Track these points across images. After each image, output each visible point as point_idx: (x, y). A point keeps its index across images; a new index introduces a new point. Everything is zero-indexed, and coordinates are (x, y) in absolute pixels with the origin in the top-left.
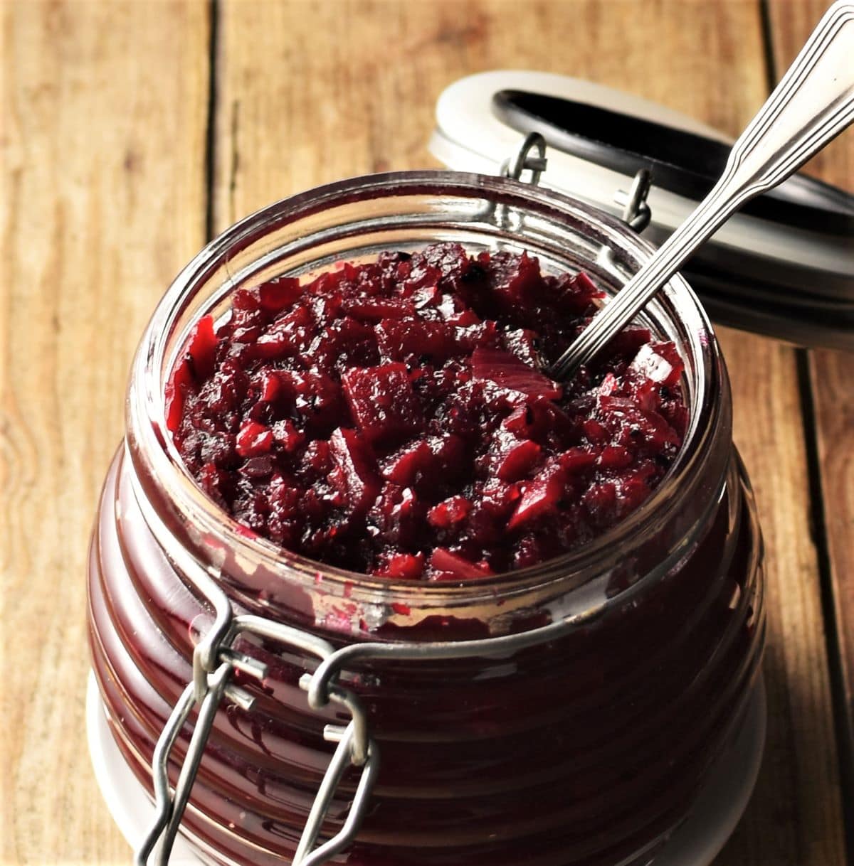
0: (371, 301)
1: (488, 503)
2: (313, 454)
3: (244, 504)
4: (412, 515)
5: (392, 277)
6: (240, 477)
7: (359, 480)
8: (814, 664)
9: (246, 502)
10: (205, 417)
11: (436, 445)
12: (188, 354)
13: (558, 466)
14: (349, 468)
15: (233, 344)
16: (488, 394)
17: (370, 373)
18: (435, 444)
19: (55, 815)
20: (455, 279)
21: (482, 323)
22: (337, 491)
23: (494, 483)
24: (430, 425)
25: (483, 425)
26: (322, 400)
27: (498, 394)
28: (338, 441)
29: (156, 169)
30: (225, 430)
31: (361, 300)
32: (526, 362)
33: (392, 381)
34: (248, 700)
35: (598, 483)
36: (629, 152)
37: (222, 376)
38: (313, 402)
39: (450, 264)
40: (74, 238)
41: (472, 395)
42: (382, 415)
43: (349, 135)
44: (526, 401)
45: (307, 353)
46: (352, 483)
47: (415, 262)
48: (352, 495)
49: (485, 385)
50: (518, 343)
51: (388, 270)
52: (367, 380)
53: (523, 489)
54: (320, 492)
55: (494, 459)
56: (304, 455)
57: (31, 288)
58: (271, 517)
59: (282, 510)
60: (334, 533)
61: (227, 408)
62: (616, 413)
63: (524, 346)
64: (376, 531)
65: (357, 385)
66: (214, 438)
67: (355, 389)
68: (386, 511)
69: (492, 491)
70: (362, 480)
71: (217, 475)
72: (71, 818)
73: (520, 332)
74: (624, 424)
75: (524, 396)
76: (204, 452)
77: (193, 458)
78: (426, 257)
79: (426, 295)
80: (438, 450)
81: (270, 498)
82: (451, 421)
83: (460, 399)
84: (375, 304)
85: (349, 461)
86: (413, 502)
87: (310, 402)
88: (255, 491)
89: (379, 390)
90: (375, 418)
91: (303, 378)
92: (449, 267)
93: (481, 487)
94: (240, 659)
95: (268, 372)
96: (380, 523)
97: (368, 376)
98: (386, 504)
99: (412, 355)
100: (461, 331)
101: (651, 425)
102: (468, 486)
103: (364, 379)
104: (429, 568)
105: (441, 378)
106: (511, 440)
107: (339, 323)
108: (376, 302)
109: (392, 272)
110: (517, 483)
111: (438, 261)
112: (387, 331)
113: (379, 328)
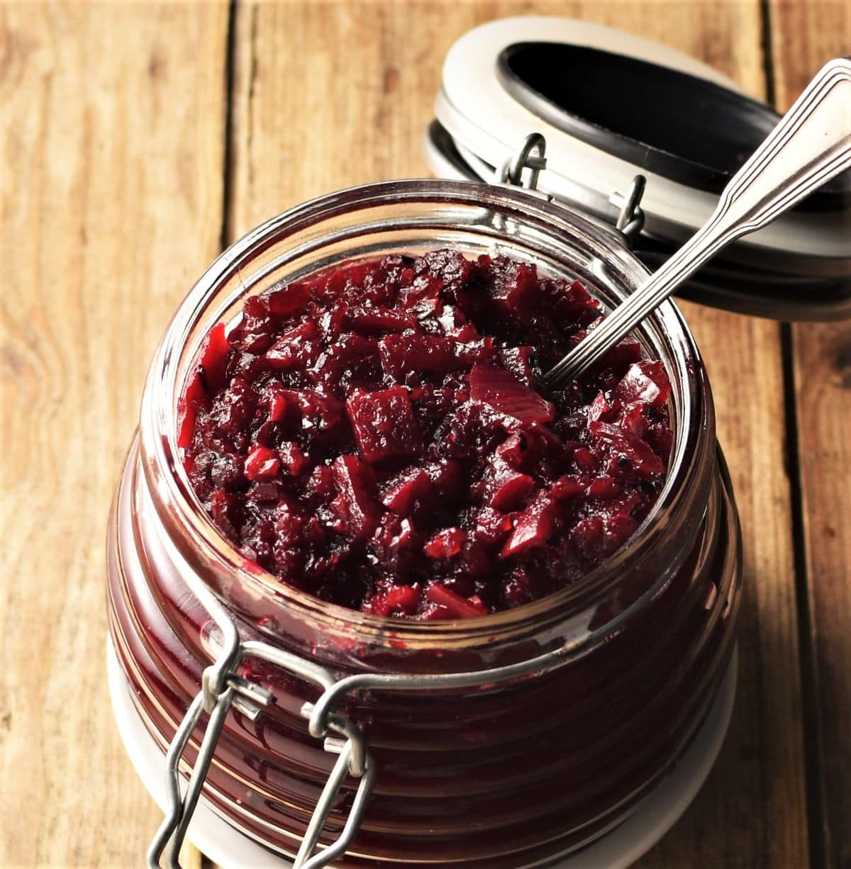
0: (375, 311)
1: (482, 533)
2: (317, 481)
3: (251, 531)
4: (410, 545)
5: (396, 282)
6: (248, 499)
7: (360, 511)
8: (784, 600)
9: (253, 529)
10: (215, 437)
11: (434, 471)
12: (200, 366)
13: (549, 501)
14: (351, 498)
15: (243, 354)
16: (484, 417)
17: (373, 398)
18: (432, 472)
19: (79, 739)
20: (456, 289)
21: (480, 340)
22: (339, 519)
23: (488, 513)
24: (429, 450)
25: (479, 449)
26: (326, 424)
27: (494, 418)
28: (341, 469)
29: (179, 74)
30: (234, 451)
31: (366, 309)
32: (521, 380)
33: (393, 406)
34: (254, 712)
35: (586, 514)
36: (626, 138)
37: (231, 395)
38: (318, 424)
39: (451, 273)
40: (101, 146)
41: (469, 418)
42: (383, 441)
43: (363, 42)
44: (520, 427)
45: (314, 369)
46: (353, 512)
47: (418, 267)
48: (353, 525)
49: (482, 407)
50: (515, 362)
51: (393, 275)
52: (370, 406)
53: (515, 522)
54: (324, 517)
55: (488, 487)
56: (309, 480)
57: (60, 199)
58: (276, 545)
59: (286, 539)
60: (336, 561)
61: (236, 429)
62: (605, 439)
63: (520, 364)
64: (376, 561)
65: (360, 410)
66: (224, 459)
67: (357, 414)
68: (386, 543)
69: (486, 522)
70: (363, 512)
71: (225, 503)
72: (94, 743)
73: (516, 351)
74: (613, 451)
75: (518, 422)
76: (214, 472)
77: (204, 478)
78: (429, 264)
79: (427, 306)
80: (435, 479)
81: (276, 525)
82: (448, 446)
83: (457, 421)
84: (379, 315)
85: (351, 492)
86: (410, 534)
87: (315, 423)
88: (262, 515)
89: (380, 416)
90: (377, 444)
91: (309, 401)
92: (451, 276)
93: (476, 514)
94: (246, 686)
95: (276, 392)
96: (380, 553)
97: (370, 401)
98: (385, 536)
99: (413, 372)
100: (460, 348)
101: (637, 456)
102: (463, 511)
103: (367, 404)
104: (425, 599)
105: (440, 397)
106: (505, 469)
107: (344, 339)
108: (380, 313)
109: (396, 277)
110: (510, 514)
111: (440, 269)
112: (390, 348)
113: (382, 344)
